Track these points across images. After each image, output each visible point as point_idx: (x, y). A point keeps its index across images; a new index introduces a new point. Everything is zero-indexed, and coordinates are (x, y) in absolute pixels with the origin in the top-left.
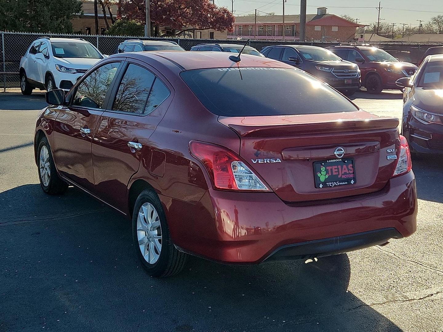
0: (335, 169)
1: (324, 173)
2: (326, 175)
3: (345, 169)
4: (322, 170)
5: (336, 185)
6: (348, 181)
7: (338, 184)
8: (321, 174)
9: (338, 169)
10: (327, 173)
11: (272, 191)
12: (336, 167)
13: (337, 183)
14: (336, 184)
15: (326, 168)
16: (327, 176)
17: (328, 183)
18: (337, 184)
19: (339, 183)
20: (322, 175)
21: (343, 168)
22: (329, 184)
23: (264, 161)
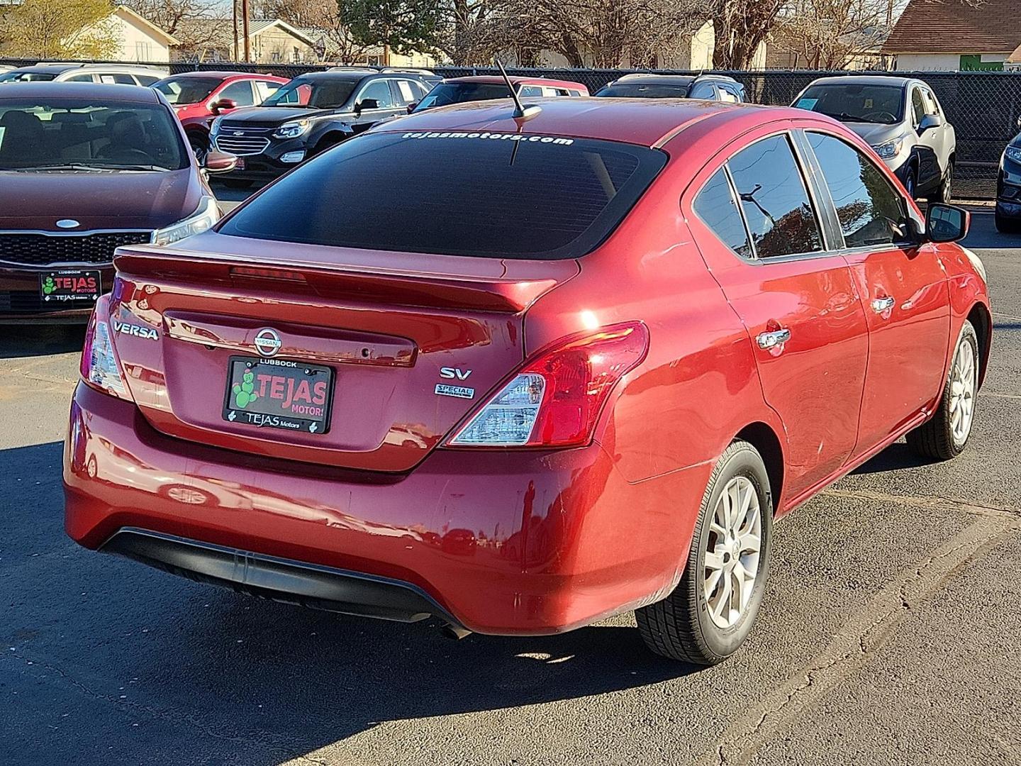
0: (278, 383)
1: (248, 387)
2: (252, 393)
3: (303, 392)
4: (245, 379)
5: (271, 424)
6: (303, 423)
7: (275, 423)
8: (241, 388)
9: (286, 385)
10: (257, 389)
11: (133, 401)
12: (283, 380)
13: (274, 420)
14: (270, 421)
15: (255, 376)
16: (254, 397)
17: (250, 415)
18: (272, 421)
19: (278, 422)
20: (242, 390)
21: (300, 388)
22: (253, 417)
23: (129, 330)
